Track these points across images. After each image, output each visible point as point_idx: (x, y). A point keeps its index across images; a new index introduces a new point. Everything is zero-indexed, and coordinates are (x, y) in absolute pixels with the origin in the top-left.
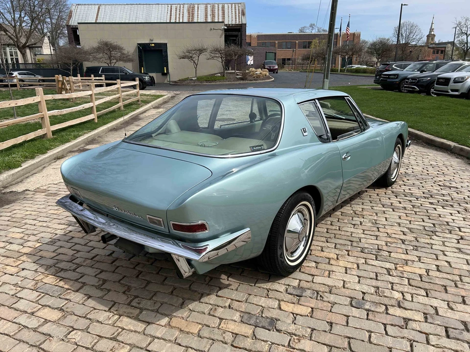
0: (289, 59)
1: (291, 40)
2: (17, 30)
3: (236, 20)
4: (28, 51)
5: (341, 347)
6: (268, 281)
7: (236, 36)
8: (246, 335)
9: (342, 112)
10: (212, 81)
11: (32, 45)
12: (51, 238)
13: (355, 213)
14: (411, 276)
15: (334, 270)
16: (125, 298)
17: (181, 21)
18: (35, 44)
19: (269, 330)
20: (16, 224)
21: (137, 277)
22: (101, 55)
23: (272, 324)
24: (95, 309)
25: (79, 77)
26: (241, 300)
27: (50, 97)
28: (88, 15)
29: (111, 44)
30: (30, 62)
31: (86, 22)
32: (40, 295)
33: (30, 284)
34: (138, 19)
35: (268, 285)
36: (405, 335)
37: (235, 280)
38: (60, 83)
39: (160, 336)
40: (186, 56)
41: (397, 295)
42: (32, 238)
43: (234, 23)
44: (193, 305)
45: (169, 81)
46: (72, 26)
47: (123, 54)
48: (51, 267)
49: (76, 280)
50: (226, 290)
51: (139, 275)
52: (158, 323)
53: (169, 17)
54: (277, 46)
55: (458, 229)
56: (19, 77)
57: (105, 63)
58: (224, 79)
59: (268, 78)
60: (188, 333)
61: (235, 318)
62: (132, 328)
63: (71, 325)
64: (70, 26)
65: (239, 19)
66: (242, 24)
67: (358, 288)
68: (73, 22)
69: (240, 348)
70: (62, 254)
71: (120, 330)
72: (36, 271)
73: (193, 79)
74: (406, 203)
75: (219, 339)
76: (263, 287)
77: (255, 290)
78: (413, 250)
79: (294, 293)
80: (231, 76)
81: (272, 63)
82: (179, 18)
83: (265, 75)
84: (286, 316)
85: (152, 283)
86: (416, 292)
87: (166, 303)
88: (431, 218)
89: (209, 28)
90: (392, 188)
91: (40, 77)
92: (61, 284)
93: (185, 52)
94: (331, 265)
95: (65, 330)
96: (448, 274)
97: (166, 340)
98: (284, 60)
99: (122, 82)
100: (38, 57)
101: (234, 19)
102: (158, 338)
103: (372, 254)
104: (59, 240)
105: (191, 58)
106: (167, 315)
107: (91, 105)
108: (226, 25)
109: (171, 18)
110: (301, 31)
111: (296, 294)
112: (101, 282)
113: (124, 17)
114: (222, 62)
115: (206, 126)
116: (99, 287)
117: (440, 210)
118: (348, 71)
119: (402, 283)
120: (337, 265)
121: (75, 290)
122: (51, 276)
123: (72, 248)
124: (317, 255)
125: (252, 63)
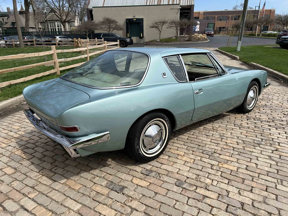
0: (224, 28)
1: (226, 15)
2: (61, 12)
3: (188, 3)
4: (67, 24)
5: (154, 207)
6: (134, 165)
7: (188, 13)
8: (103, 194)
9: (245, 63)
10: (169, 42)
11: (69, 20)
12: (31, 130)
13: (213, 129)
14: (225, 170)
15: (177, 162)
16: (50, 165)
17: (153, 4)
18: (70, 20)
19: (118, 193)
20: (19, 122)
21: (63, 155)
22: (104, 26)
23: (121, 190)
24: (32, 170)
25: (88, 40)
26: (111, 174)
27: (60, 51)
28: (99, 2)
29: (110, 19)
30: (68, 30)
31: (97, 6)
32: (10, 160)
33: (8, 154)
34: (127, 4)
35: (132, 167)
36: (198, 206)
37: (115, 163)
38: (76, 43)
39: (57, 189)
40: (154, 26)
41: (208, 181)
42: (23, 129)
43: (186, 4)
44: (84, 174)
45: (144, 42)
46: (90, 9)
47: (117, 25)
48: (23, 146)
49: (31, 154)
50: (107, 168)
51: (64, 154)
52: (59, 182)
53: (146, 2)
54: (216, 19)
55: (277, 144)
56: (59, 39)
57: (106, 31)
58: (177, 41)
59: (206, 40)
60: (73, 189)
61: (103, 184)
62: (45, 183)
63: (16, 178)
64: (88, 9)
65: (190, 2)
66: (191, 5)
67: (186, 174)
68: (90, 7)
69: (96, 201)
70: (33, 139)
71: (39, 183)
72: (14, 147)
73: (158, 40)
74: (251, 124)
75: (87, 194)
76: (129, 168)
77: (124, 169)
78: (238, 154)
79: (145, 173)
80: (182, 39)
81: (210, 30)
82: (152, 2)
83: (204, 38)
84: (132, 186)
85: (69, 159)
86: (221, 180)
87: (70, 171)
88: (263, 135)
89: (170, 9)
90: (248, 114)
91: (71, 40)
92: (23, 155)
93: (154, 24)
94: (178, 159)
95: (11, 179)
96: (251, 171)
97: (59, 192)
98: (220, 28)
99: (108, 42)
100: (72, 28)
101: (186, 2)
102: (56, 190)
103: (207, 155)
104: (35, 132)
105: (157, 27)
106: (67, 178)
107: (86, 56)
108: (181, 6)
109: (147, 2)
110: (234, 9)
111: (146, 174)
112: (43, 156)
113: (119, 3)
114: (176, 30)
115: (124, 70)
116: (40, 159)
117: (273, 130)
118: (263, 35)
119: (216, 174)
120: (181, 159)
121: (28, 159)
122: (20, 151)
123: (39, 137)
124: (172, 152)
125: (198, 30)
